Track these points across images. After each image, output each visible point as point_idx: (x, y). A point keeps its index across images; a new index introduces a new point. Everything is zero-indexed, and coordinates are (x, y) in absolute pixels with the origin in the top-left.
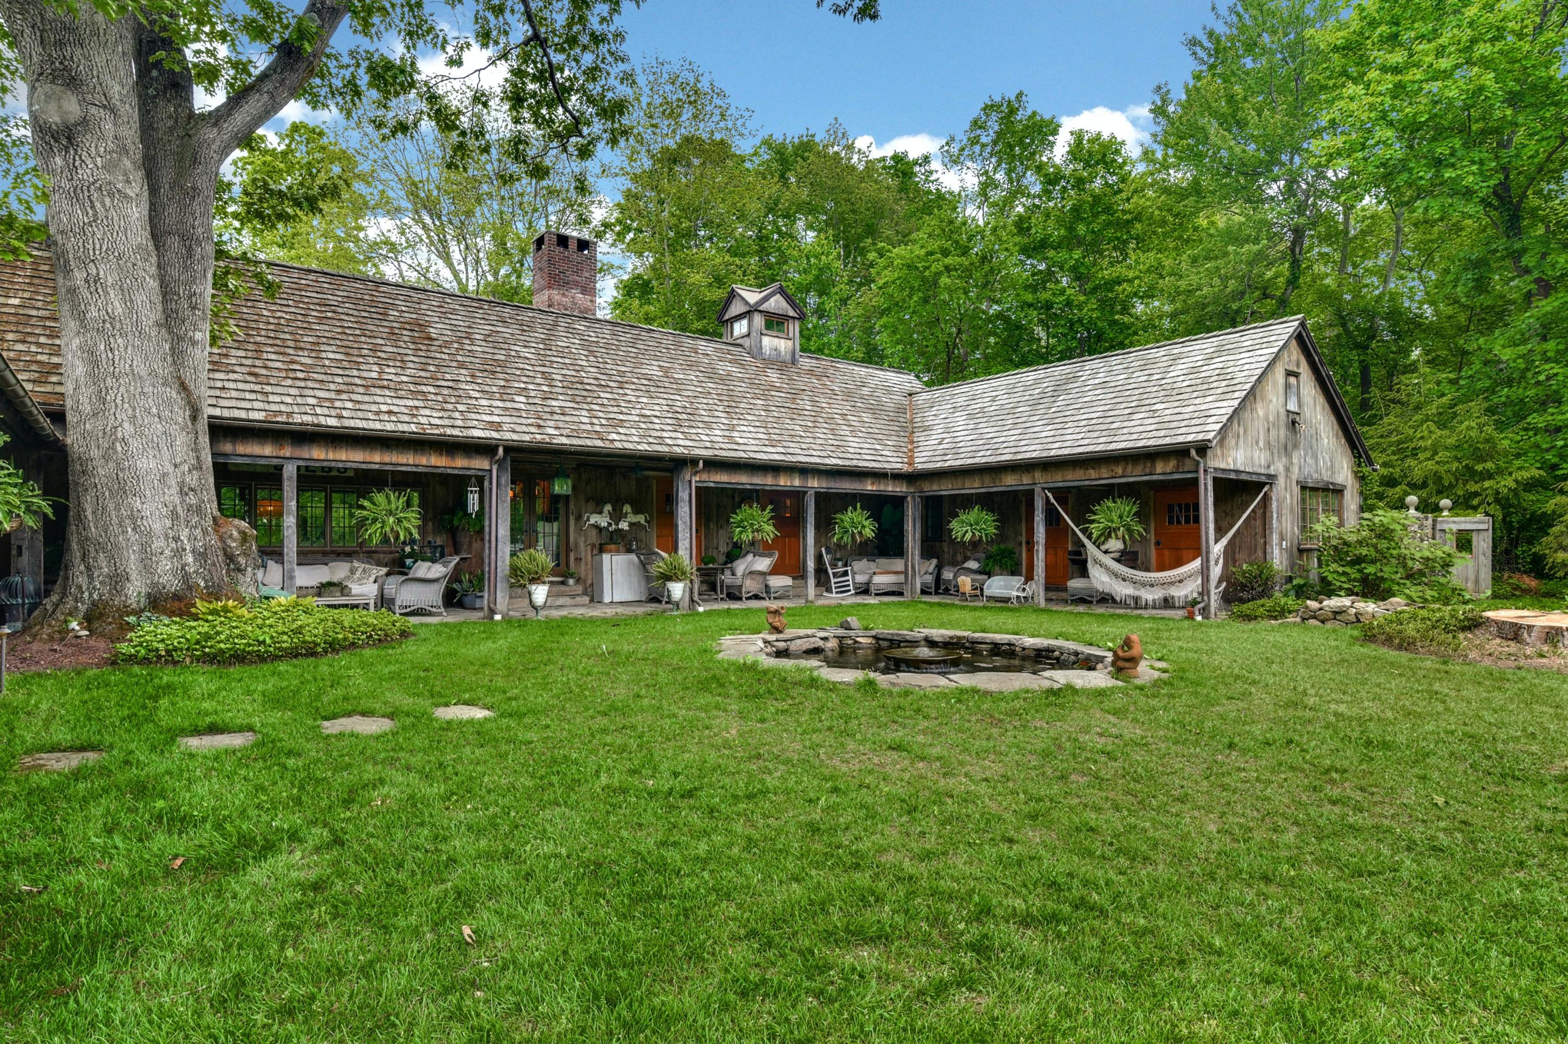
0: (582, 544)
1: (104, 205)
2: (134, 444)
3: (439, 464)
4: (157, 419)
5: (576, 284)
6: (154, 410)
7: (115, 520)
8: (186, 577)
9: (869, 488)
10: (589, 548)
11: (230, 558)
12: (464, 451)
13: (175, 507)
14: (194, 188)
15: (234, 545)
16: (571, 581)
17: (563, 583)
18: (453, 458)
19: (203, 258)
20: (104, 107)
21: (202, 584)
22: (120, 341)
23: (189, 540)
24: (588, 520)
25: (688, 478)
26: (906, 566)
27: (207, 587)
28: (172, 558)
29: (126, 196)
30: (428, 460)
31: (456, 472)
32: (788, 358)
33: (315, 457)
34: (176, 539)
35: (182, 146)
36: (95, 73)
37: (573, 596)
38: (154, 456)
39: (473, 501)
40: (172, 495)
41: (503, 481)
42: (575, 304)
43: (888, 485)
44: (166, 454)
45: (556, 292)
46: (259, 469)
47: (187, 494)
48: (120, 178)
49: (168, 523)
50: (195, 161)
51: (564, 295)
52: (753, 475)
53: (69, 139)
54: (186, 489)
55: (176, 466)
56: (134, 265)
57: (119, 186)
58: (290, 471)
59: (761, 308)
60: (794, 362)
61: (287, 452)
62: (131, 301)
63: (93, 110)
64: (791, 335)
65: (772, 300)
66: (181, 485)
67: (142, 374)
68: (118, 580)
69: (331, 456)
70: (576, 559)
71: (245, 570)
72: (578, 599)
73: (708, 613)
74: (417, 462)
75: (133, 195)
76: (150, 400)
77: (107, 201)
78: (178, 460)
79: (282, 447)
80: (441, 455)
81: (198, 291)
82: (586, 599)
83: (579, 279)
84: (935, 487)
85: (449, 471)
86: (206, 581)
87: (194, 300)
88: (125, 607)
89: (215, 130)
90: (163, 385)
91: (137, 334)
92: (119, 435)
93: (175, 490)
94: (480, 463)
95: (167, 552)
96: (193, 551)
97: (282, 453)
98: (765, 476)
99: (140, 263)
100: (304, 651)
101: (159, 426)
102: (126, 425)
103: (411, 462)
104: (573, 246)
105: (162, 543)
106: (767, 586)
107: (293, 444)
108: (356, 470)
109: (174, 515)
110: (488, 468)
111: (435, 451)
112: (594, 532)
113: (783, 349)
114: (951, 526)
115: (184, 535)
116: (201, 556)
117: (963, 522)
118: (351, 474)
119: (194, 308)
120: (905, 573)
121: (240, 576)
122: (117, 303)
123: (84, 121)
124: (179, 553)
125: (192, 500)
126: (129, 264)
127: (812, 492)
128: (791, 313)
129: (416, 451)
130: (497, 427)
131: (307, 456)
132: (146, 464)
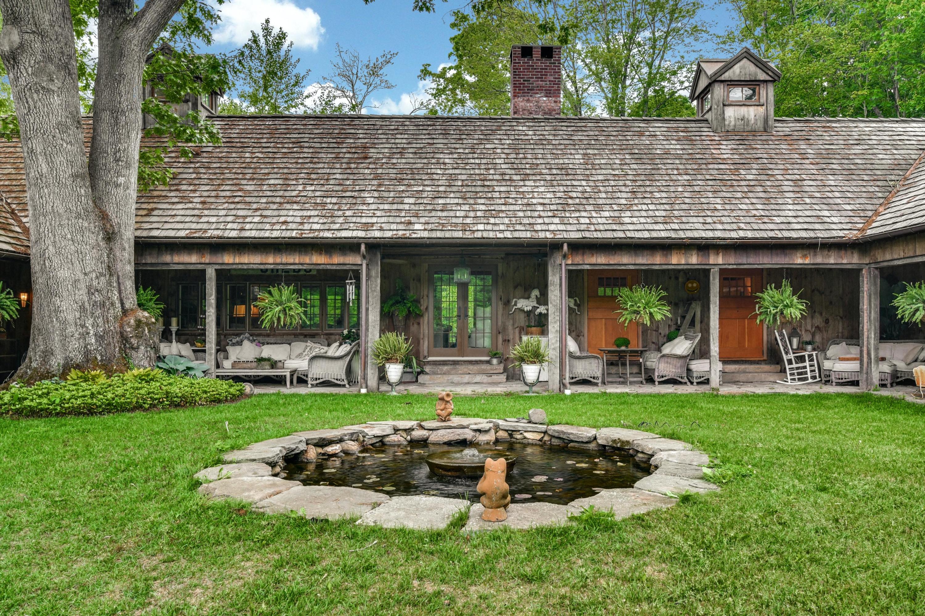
0: (510, 328)
1: (33, 100)
2: (56, 260)
3: (319, 262)
4: (71, 242)
5: (540, 89)
6: (69, 236)
7: (47, 313)
8: (87, 353)
9: (800, 261)
10: (517, 331)
11: (124, 339)
12: (340, 249)
13: (83, 304)
14: (120, 75)
15: (129, 330)
16: (495, 361)
17: (488, 362)
18: (331, 256)
19: (127, 123)
20: (34, 32)
21: (99, 358)
22: (46, 190)
23: (93, 326)
24: (515, 305)
25: (558, 262)
26: (861, 352)
27: (102, 360)
28: (79, 339)
29: (48, 90)
30: (310, 259)
31: (334, 267)
32: (760, 125)
33: (226, 261)
34: (83, 326)
35: (114, 46)
36: (30, 11)
37: (490, 375)
38: (69, 268)
39: (351, 290)
40: (82, 294)
41: (373, 273)
42: (539, 107)
43: (829, 257)
44: (78, 266)
45: (520, 99)
46: (251, 273)
47: (93, 294)
48: (45, 79)
49: (78, 315)
50: (122, 55)
51: (528, 101)
52: (636, 255)
53: (14, 59)
54: (93, 291)
55: (85, 274)
56: (54, 137)
57: (44, 84)
58: (211, 273)
59: (722, 78)
60: (766, 129)
61: (207, 259)
62: (52, 162)
63: (26, 36)
64: (763, 100)
65: (737, 68)
66: (89, 288)
67: (60, 211)
68: (47, 354)
69: (237, 260)
70: (504, 341)
71: (138, 348)
72: (495, 378)
73: (573, 396)
74: (302, 261)
75: (56, 89)
76: (66, 230)
77: (35, 96)
78: (88, 270)
79: (203, 256)
80: (321, 254)
81: (122, 148)
82: (503, 377)
83: (544, 83)
84: (888, 257)
85: (329, 267)
86: (102, 356)
87: (118, 155)
88: (48, 373)
89: (135, 29)
90: (76, 218)
91: (57, 184)
92: (47, 255)
93: (84, 291)
94: (352, 259)
95: (76, 335)
96: (95, 335)
97: (203, 260)
98: (652, 255)
99: (58, 135)
100: (85, 411)
101: (73, 247)
102: (51, 248)
103: (297, 261)
104: (537, 54)
105: (73, 329)
106: (689, 370)
107: (210, 253)
108: (318, 270)
109: (82, 308)
110: (360, 263)
111: (316, 252)
112: (522, 316)
113: (752, 117)
114: (896, 303)
115: (89, 323)
116: (100, 338)
117: (912, 298)
118: (313, 273)
119: (117, 160)
120: (861, 360)
121: (133, 352)
122: (43, 165)
123: (21, 46)
124: (84, 335)
125: (97, 297)
126: (50, 137)
127: (717, 269)
128: (762, 76)
129: (300, 252)
130: (367, 227)
131: (221, 262)
132: (63, 273)
